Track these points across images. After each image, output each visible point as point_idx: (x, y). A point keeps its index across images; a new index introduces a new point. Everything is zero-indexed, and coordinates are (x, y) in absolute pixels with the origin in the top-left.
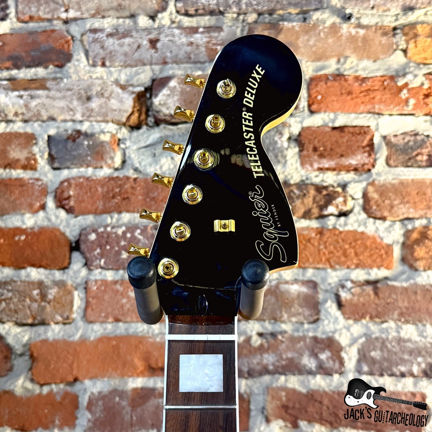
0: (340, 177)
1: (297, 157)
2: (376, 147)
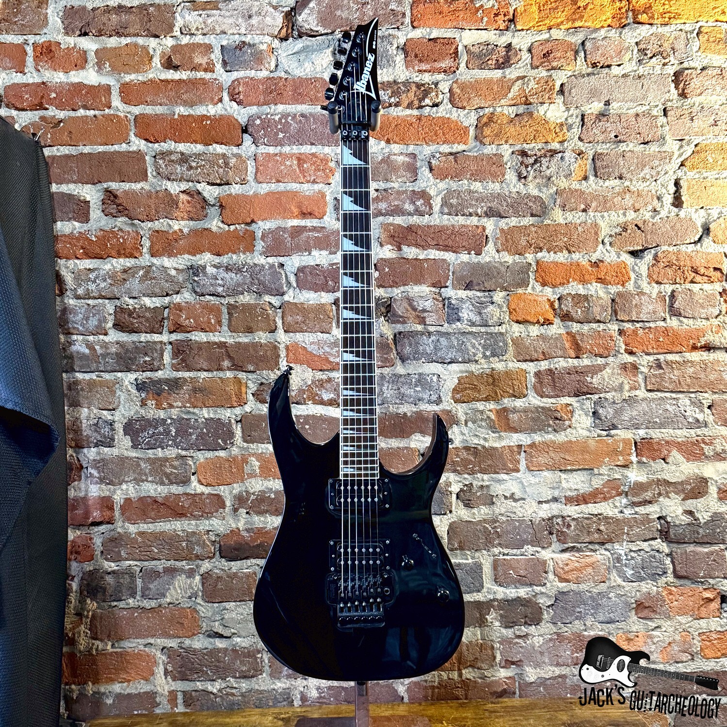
0: (433, 77)
1: (403, 62)
2: (459, 53)
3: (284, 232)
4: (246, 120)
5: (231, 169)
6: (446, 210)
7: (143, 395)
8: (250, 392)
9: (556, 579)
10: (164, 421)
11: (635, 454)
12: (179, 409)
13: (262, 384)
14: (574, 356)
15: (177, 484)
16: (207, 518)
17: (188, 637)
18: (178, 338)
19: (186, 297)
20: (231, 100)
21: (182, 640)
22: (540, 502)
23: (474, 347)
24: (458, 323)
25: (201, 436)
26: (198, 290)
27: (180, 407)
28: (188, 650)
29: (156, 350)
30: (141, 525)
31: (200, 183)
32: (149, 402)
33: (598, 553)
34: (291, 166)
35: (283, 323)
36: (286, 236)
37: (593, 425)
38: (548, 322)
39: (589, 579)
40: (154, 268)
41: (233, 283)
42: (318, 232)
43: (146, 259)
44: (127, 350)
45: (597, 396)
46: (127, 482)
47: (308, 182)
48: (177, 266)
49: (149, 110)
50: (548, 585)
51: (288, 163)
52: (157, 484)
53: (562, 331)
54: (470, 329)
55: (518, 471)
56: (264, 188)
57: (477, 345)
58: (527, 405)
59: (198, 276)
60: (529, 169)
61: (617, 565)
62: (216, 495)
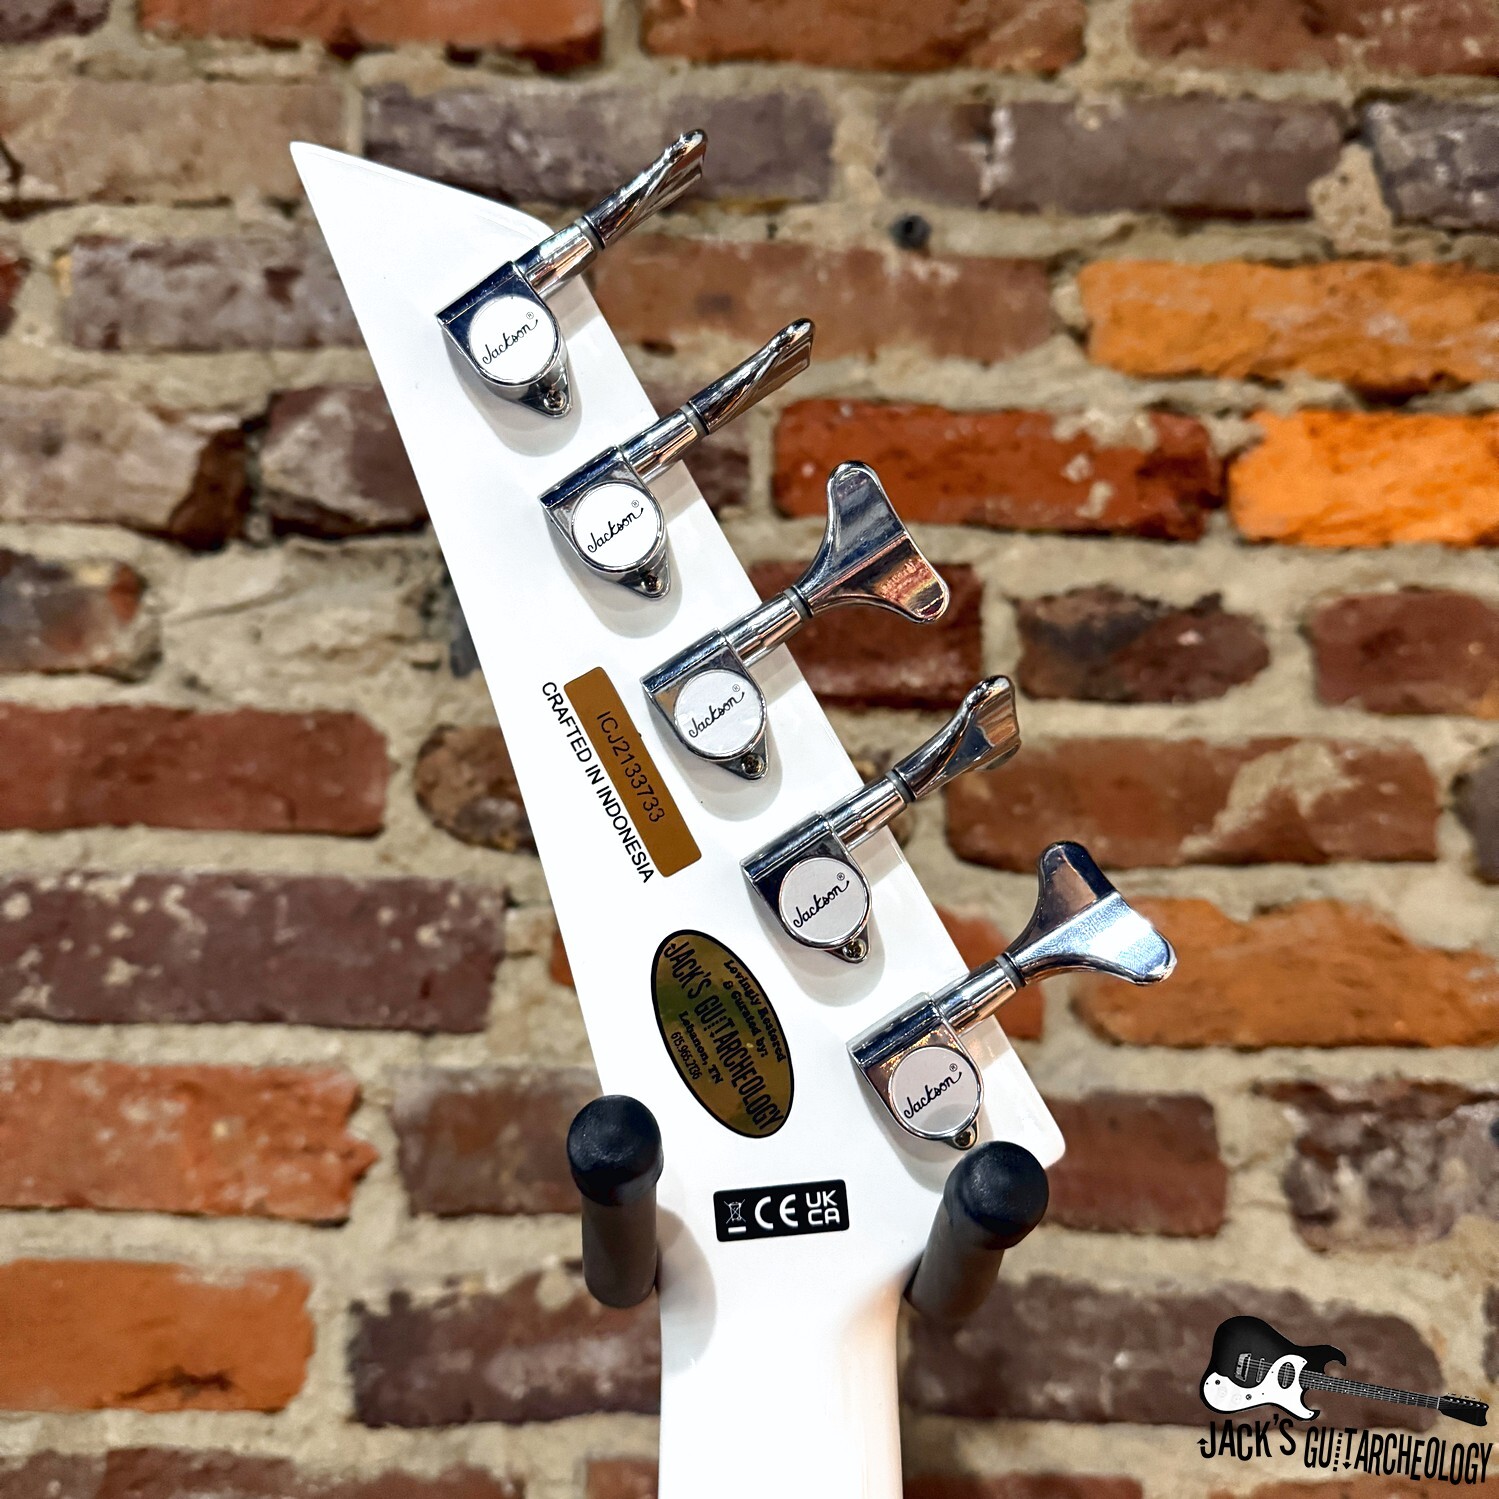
3: (67, 1485)
34: (148, 1128)
47: (234, 1211)
51: (136, 1113)
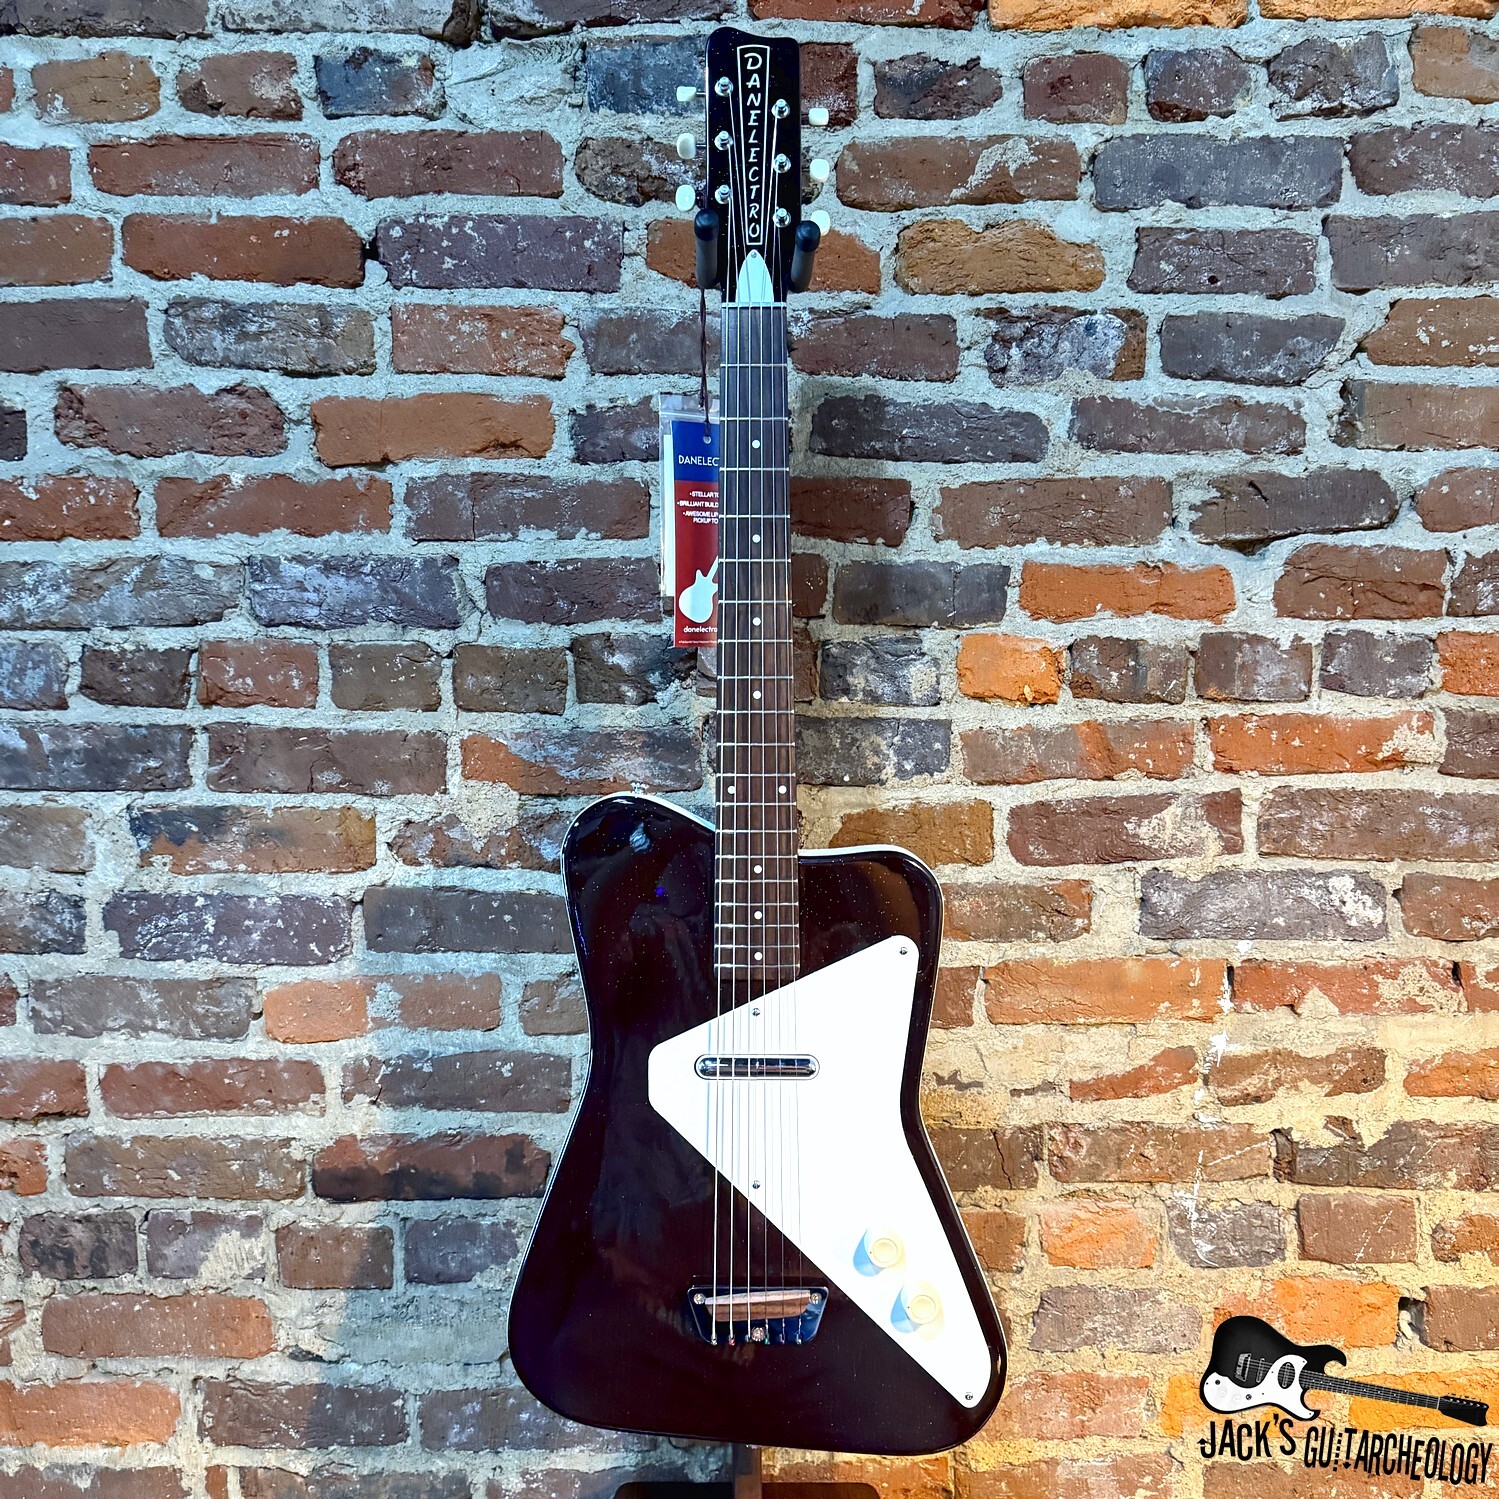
3: (456, 486)
4: (372, 225)
5: (335, 339)
6: (822, 445)
7: (144, 844)
8: (382, 839)
9: (1046, 1258)
10: (191, 899)
11: (1227, 996)
12: (221, 875)
13: (409, 823)
14: (1100, 773)
15: (220, 1036)
16: (286, 1112)
17: (250, 1357)
18: (222, 719)
19: (238, 627)
20: (339, 183)
21: (235, 1363)
22: (1015, 1093)
23: (877, 752)
24: (844, 699)
25: (271, 934)
26: (263, 614)
27: (226, 872)
28: (245, 1384)
29: (173, 745)
30: (145, 1122)
31: (267, 370)
32: (157, 859)
33: (1137, 1204)
34: (471, 335)
35: (455, 689)
36: (460, 495)
37: (1137, 929)
38: (1044, 699)
39: (1116, 1262)
40: (164, 562)
41: (342, 598)
42: (534, 487)
43: (147, 542)
44: (108, 743)
45: (1148, 865)
46: (113, 1030)
47: (514, 372)
48: (216, 559)
49: (152, 205)
50: (1026, 1272)
51: (465, 328)
52: (176, 1036)
53: (1076, 719)
54: (872, 711)
55: (969, 1022)
56: (410, 386)
57: (884, 748)
58: (992, 880)
59: (261, 581)
60: (1014, 351)
61: (1179, 1230)
62: (304, 1063)
